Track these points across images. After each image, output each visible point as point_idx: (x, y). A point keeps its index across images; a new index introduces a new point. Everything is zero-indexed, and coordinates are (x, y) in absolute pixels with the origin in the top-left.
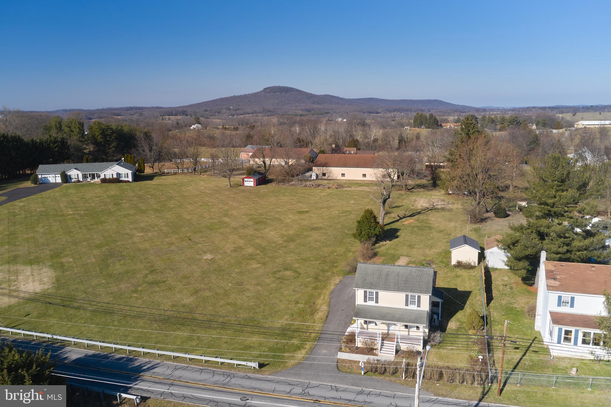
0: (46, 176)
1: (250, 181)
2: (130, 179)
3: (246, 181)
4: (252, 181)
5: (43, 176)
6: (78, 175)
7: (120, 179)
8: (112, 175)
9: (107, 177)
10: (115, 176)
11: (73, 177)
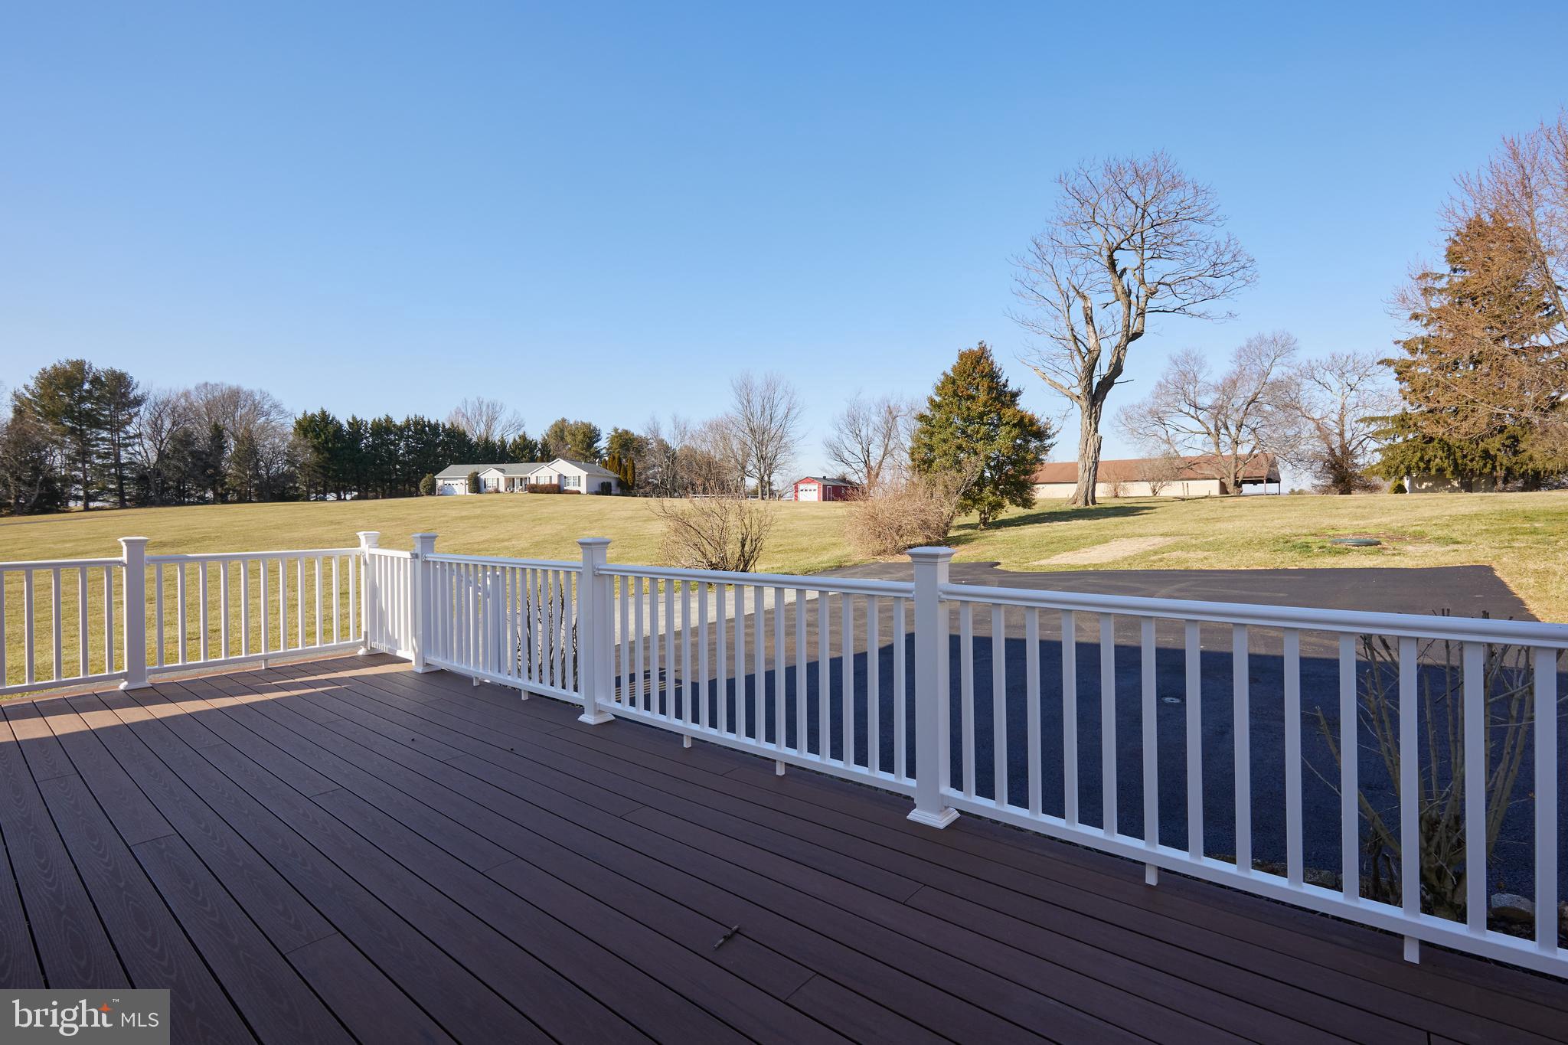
0: (451, 482)
1: (810, 490)
2: (583, 489)
3: (802, 490)
4: (814, 490)
5: (446, 482)
6: (498, 479)
7: (565, 488)
8: (551, 477)
9: (542, 482)
10: (555, 481)
11: (489, 483)
